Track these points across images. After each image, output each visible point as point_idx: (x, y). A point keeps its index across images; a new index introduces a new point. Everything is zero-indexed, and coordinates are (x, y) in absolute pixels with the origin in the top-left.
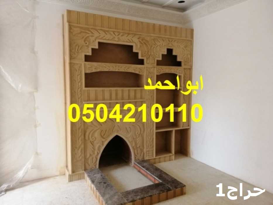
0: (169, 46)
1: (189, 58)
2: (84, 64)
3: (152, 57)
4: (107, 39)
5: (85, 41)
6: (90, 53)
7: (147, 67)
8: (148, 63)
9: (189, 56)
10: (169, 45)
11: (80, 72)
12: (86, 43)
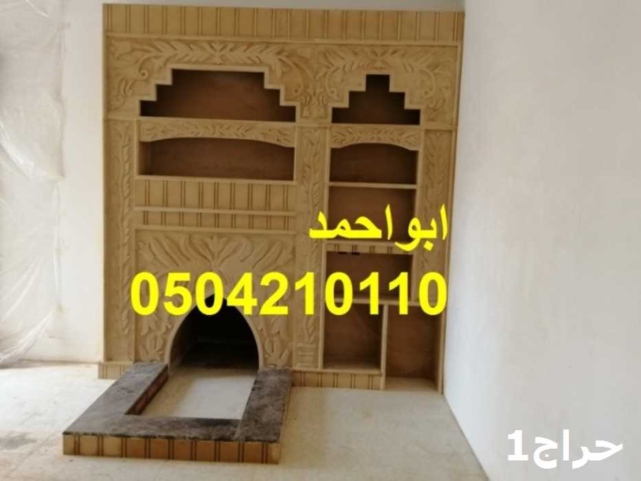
0: (376, 68)
1: (444, 100)
2: (138, 121)
3: (318, 99)
4: (193, 60)
5: (140, 69)
6: (152, 97)
7: (302, 128)
8: (307, 117)
9: (447, 94)
10: (376, 65)
11: (129, 140)
12: (144, 74)
